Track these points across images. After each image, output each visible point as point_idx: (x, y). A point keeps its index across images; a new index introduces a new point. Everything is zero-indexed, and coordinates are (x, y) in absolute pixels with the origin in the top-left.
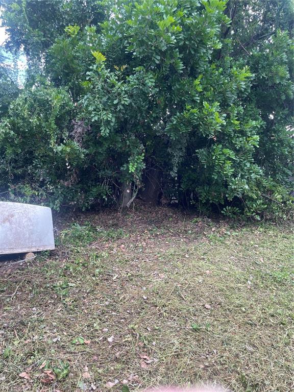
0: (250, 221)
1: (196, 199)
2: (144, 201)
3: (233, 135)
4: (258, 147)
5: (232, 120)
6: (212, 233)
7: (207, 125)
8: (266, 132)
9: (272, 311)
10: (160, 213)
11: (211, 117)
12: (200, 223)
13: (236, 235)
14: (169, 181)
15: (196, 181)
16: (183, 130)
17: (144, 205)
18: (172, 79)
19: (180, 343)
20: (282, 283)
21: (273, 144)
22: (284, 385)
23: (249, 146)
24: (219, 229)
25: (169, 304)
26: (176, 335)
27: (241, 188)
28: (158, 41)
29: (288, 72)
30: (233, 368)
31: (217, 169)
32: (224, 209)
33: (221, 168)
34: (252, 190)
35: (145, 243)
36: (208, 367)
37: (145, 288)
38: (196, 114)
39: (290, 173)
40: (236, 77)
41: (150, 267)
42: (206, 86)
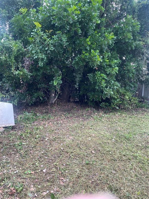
0: (114, 109)
1: (88, 99)
2: (61, 100)
3: (105, 67)
4: (118, 73)
5: (105, 59)
6: (95, 116)
7: (93, 62)
8: (121, 66)
9: (124, 153)
10: (69, 106)
11: (95, 58)
12: (90, 111)
13: (107, 117)
14: (74, 90)
15: (88, 90)
16: (81, 64)
17: (62, 102)
18: (75, 38)
19: (80, 171)
20: (128, 139)
21: (125, 71)
22: (130, 189)
23: (113, 73)
24: (99, 114)
25: (74, 151)
26: (78, 167)
27: (110, 93)
28: (68, 18)
29: (132, 36)
30: (105, 182)
31: (98, 84)
32: (101, 104)
33: (100, 83)
34: (115, 94)
35: (62, 122)
36: (93, 182)
37: (62, 144)
38: (87, 56)
39: (133, 86)
40: (107, 38)
41: (65, 133)
42: (92, 42)
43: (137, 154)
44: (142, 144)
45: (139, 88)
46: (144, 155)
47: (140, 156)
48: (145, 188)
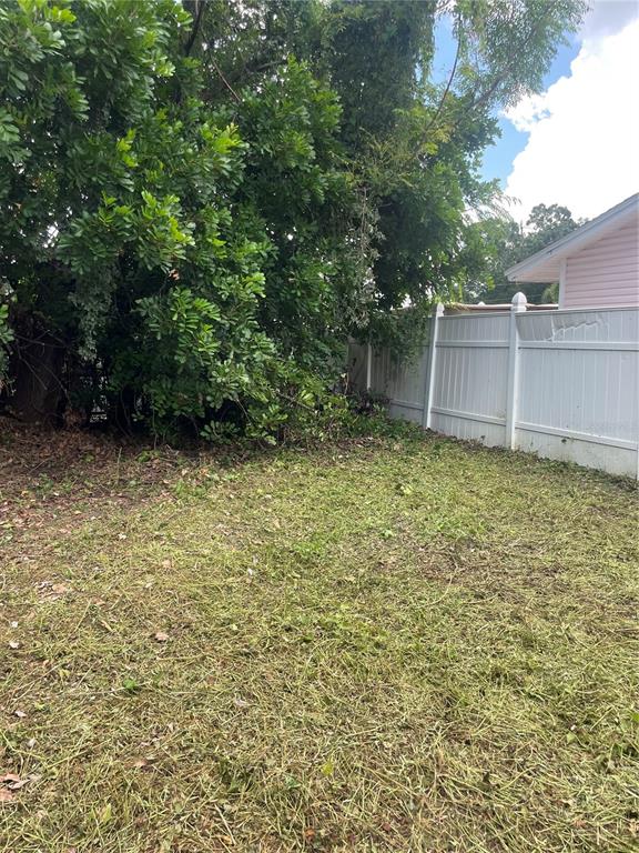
0: (260, 448)
1: (146, 409)
2: (20, 420)
3: (213, 270)
4: (264, 296)
5: (210, 237)
6: (181, 480)
7: (154, 245)
8: (278, 267)
9: (287, 620)
10: (61, 445)
11: (162, 228)
12: (156, 461)
13: (231, 480)
14: (82, 372)
15: (144, 369)
16: (100, 252)
17: (22, 430)
18: (67, 132)
19: (96, 728)
20: (309, 564)
21: (293, 292)
22: (302, 759)
23: (247, 294)
24: (196, 471)
25: (74, 648)
26: (86, 713)
27: (236, 382)
29: (311, 148)
30: (204, 752)
31: (184, 342)
32: (206, 427)
33: (194, 340)
34: (258, 384)
35: (21, 521)
36: (152, 762)
37: (15, 624)
38: (127, 219)
39: (327, 350)
40: (210, 145)
41: (32, 573)
42: (146, 157)
43: (337, 616)
44: (356, 576)
45: (355, 360)
46: (362, 616)
47: (346, 623)
48: (358, 743)
